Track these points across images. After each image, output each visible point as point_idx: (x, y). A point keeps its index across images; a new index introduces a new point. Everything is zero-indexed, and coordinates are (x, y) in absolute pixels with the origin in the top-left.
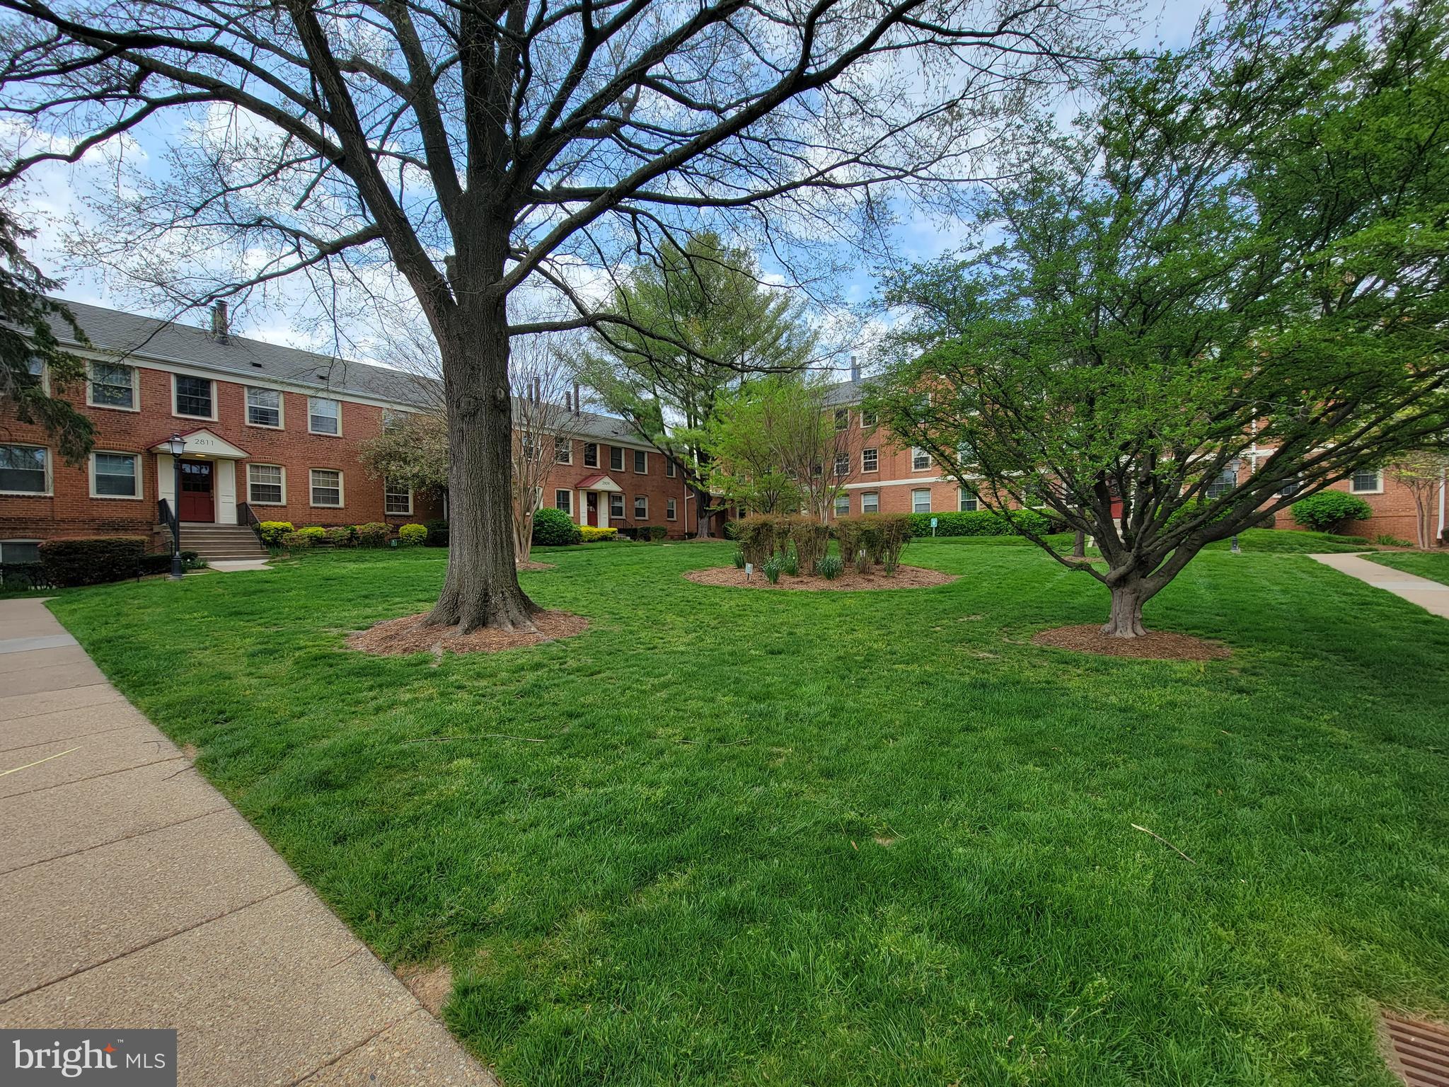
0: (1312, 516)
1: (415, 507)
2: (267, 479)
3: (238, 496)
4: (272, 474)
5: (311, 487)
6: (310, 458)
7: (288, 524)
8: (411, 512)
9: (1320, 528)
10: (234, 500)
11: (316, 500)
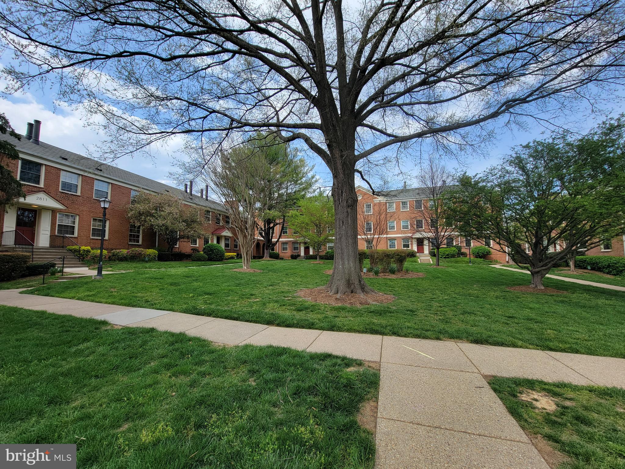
0: (478, 253)
1: (143, 240)
2: (67, 222)
3: (51, 230)
4: (71, 219)
5: (92, 227)
6: (92, 212)
7: (89, 248)
8: (140, 243)
9: (481, 257)
10: (49, 233)
11: (93, 235)
